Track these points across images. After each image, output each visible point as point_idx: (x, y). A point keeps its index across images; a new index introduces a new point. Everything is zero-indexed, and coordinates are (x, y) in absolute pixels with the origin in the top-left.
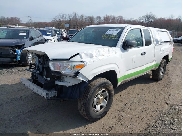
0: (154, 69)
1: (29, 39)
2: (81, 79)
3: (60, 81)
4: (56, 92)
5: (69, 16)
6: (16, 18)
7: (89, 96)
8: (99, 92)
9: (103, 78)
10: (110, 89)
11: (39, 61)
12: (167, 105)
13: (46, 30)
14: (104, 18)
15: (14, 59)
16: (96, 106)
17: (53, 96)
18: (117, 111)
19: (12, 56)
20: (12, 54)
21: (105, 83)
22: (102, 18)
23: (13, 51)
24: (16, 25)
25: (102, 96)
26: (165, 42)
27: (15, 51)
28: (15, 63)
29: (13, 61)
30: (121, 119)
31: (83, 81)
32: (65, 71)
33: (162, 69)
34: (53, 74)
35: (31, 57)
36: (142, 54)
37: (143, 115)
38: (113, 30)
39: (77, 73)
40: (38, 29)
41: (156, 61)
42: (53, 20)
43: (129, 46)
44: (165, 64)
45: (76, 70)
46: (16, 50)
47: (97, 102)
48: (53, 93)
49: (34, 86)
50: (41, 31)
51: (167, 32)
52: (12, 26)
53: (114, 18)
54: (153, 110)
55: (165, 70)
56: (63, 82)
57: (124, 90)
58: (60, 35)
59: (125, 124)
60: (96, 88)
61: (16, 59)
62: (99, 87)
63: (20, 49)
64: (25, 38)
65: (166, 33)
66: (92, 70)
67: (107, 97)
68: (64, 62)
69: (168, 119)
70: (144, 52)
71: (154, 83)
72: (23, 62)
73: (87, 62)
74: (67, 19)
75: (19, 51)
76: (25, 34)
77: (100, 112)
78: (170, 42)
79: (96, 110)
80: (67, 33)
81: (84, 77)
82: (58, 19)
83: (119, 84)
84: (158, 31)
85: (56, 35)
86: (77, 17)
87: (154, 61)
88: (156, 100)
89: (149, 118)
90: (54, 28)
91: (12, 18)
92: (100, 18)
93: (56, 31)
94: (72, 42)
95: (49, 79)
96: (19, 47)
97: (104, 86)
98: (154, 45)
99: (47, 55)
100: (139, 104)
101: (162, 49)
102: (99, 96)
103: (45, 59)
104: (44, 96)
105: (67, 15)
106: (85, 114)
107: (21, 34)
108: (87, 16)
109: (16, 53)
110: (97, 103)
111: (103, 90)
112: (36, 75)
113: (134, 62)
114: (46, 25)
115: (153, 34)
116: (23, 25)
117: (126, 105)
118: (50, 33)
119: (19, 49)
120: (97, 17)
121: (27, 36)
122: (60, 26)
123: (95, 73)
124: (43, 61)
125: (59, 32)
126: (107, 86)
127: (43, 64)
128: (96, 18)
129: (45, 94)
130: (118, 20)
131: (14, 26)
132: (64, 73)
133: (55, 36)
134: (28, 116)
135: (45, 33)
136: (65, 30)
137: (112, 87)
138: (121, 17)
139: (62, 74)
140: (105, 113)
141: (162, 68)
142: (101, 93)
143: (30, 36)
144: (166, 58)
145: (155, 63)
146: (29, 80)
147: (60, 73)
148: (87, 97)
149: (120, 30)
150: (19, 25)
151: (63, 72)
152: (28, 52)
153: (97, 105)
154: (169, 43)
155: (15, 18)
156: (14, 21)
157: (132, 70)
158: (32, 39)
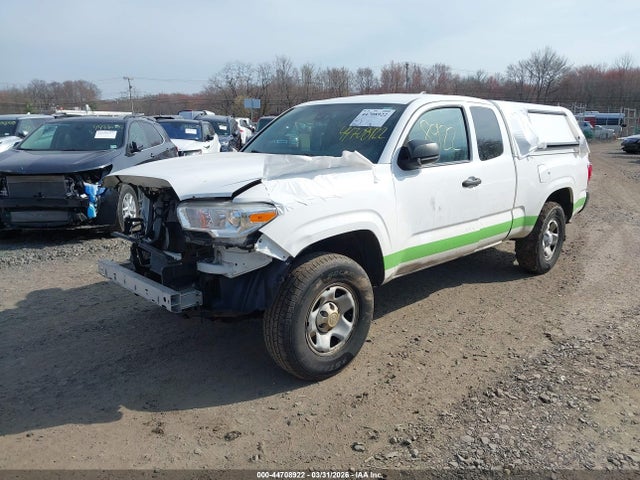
0: (520, 233)
1: (124, 149)
2: (266, 251)
3: (210, 262)
4: (201, 293)
5: (262, 71)
6: (85, 82)
7: (293, 303)
8: (325, 294)
9: (336, 255)
10: (359, 287)
11: (152, 210)
12: (546, 341)
13: (183, 120)
14: (385, 74)
15: (81, 215)
16: (318, 334)
17: (189, 305)
18: (385, 355)
19: (72, 204)
20: (74, 197)
21: (341, 269)
22: (377, 74)
23: (76, 188)
24: (83, 108)
25: (336, 308)
26: (551, 147)
27: (83, 190)
28: (83, 227)
29: (77, 222)
30: (394, 377)
31: (274, 259)
32: (222, 231)
33: (547, 235)
34: (188, 239)
35: (131, 209)
36: (465, 185)
37: (464, 368)
38: (372, 114)
39: (256, 236)
40: (157, 118)
41: (523, 208)
42: (208, 85)
43: (416, 159)
44: (558, 220)
45: (252, 226)
46: (86, 184)
47: (319, 323)
48: (190, 298)
49: (136, 280)
50: (165, 126)
51: (565, 115)
52: (69, 112)
53: (418, 72)
54: (500, 353)
55: (562, 238)
56: (218, 263)
57: (421, 299)
58: (230, 138)
59: (402, 390)
60: (314, 282)
61: (86, 213)
62: (322, 279)
63: (97, 180)
64: (113, 147)
65: (562, 117)
66: (300, 227)
67: (351, 311)
68: (220, 204)
69: (538, 376)
70: (473, 178)
71: (522, 280)
72: (107, 224)
73: (284, 204)
74: (256, 80)
75: (94, 189)
76: (112, 135)
77: (329, 353)
78: (576, 148)
79: (316, 346)
80: (253, 131)
81: (274, 246)
82: (224, 84)
83: (390, 273)
84: (530, 112)
85: (216, 136)
86: (290, 74)
87: (514, 208)
88: (516, 326)
89: (480, 373)
90: (208, 113)
91: (68, 84)
92: (368, 73)
93: (214, 125)
94: (254, 152)
95: (178, 257)
96: (96, 176)
97: (339, 277)
98: (514, 157)
99: (171, 188)
100: (460, 337)
101: (542, 169)
102: (327, 307)
103: (168, 202)
104: (166, 304)
105: (255, 66)
106: (284, 354)
107: (100, 135)
108: (324, 68)
109: (84, 196)
110: (321, 326)
111: (337, 290)
112: (144, 246)
113: (437, 208)
114: (184, 103)
115: (508, 122)
116: (106, 106)
117: (416, 339)
118: (194, 132)
119: (94, 183)
120: (360, 73)
121: (120, 140)
122: (232, 107)
123: (309, 237)
124: (164, 209)
125: (224, 128)
126: (347, 276)
127: (164, 217)
128: (355, 72)
129: (168, 298)
130: (433, 77)
131: (77, 112)
132: (217, 236)
133: (212, 139)
134: (122, 369)
135: (176, 131)
136: (247, 120)
137: (365, 282)
138: (443, 67)
139: (214, 239)
140: (346, 359)
141: (548, 232)
142: (331, 296)
143: (128, 141)
144: (562, 197)
145: (519, 214)
146: (124, 265)
147: (206, 236)
148: (288, 306)
149: (393, 111)
150: (93, 108)
151: (215, 233)
152: (121, 182)
153: (322, 333)
154: (572, 150)
155: (80, 84)
156: (75, 93)
157: (433, 232)
158: (134, 149)
